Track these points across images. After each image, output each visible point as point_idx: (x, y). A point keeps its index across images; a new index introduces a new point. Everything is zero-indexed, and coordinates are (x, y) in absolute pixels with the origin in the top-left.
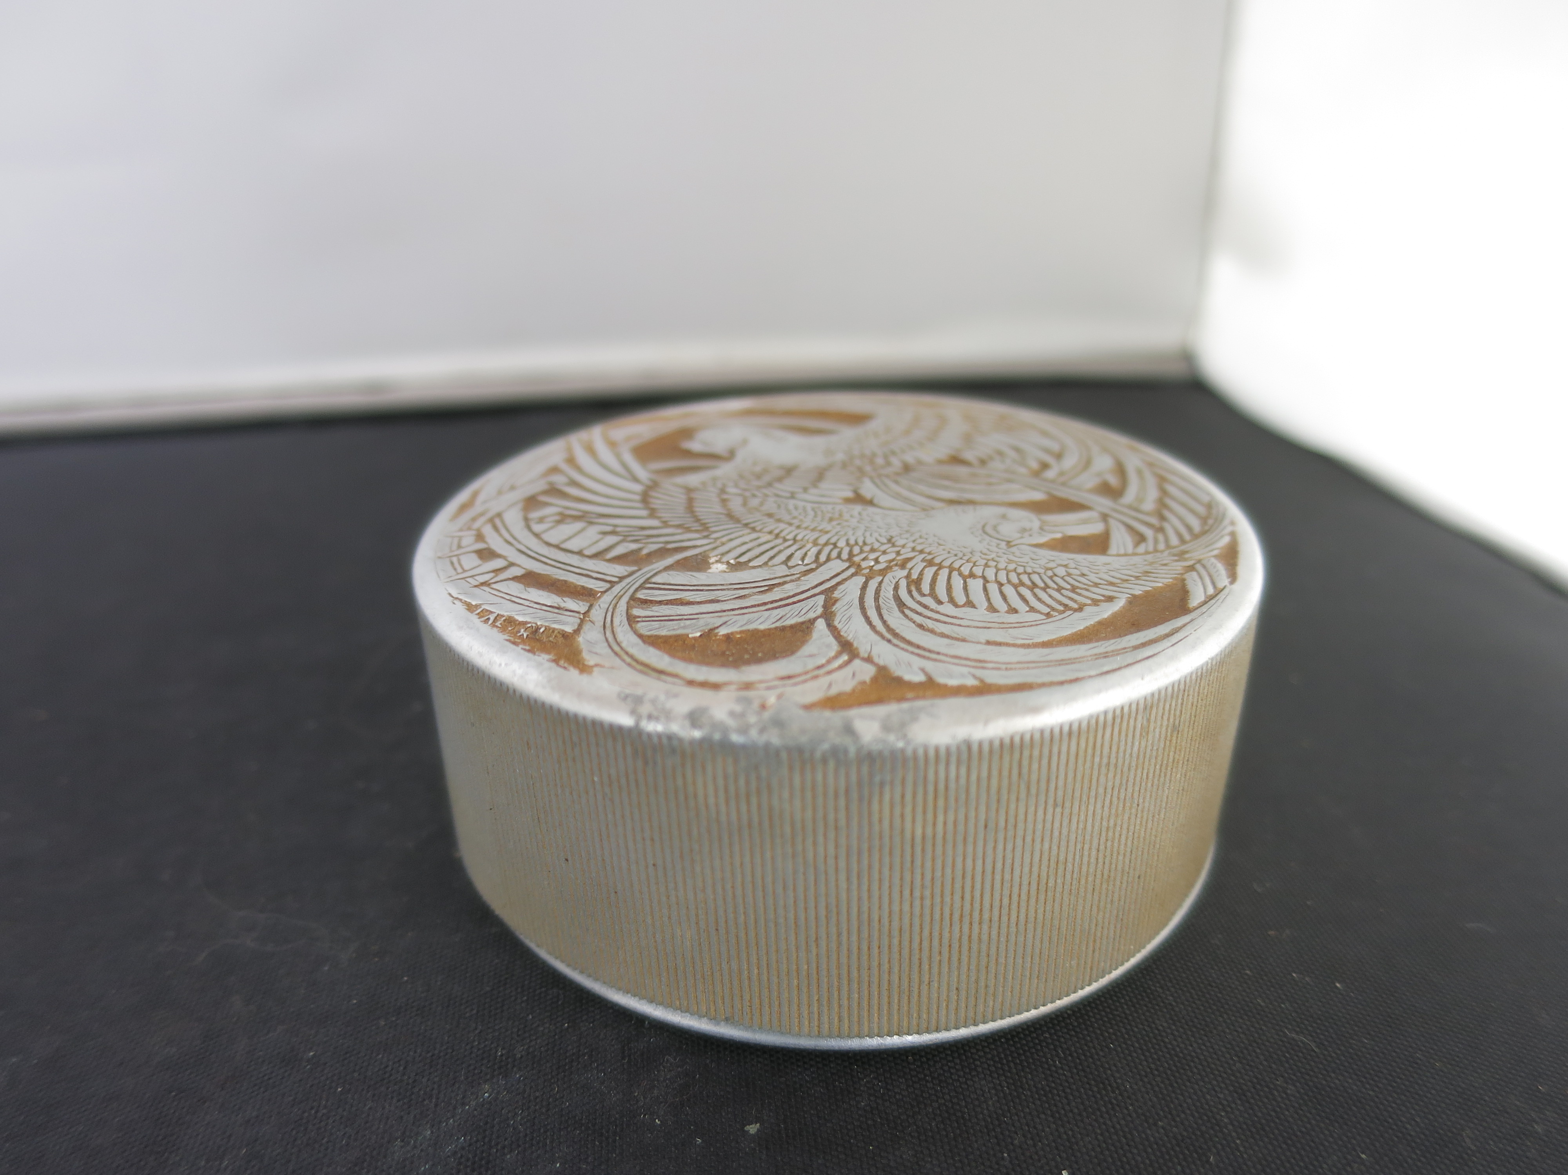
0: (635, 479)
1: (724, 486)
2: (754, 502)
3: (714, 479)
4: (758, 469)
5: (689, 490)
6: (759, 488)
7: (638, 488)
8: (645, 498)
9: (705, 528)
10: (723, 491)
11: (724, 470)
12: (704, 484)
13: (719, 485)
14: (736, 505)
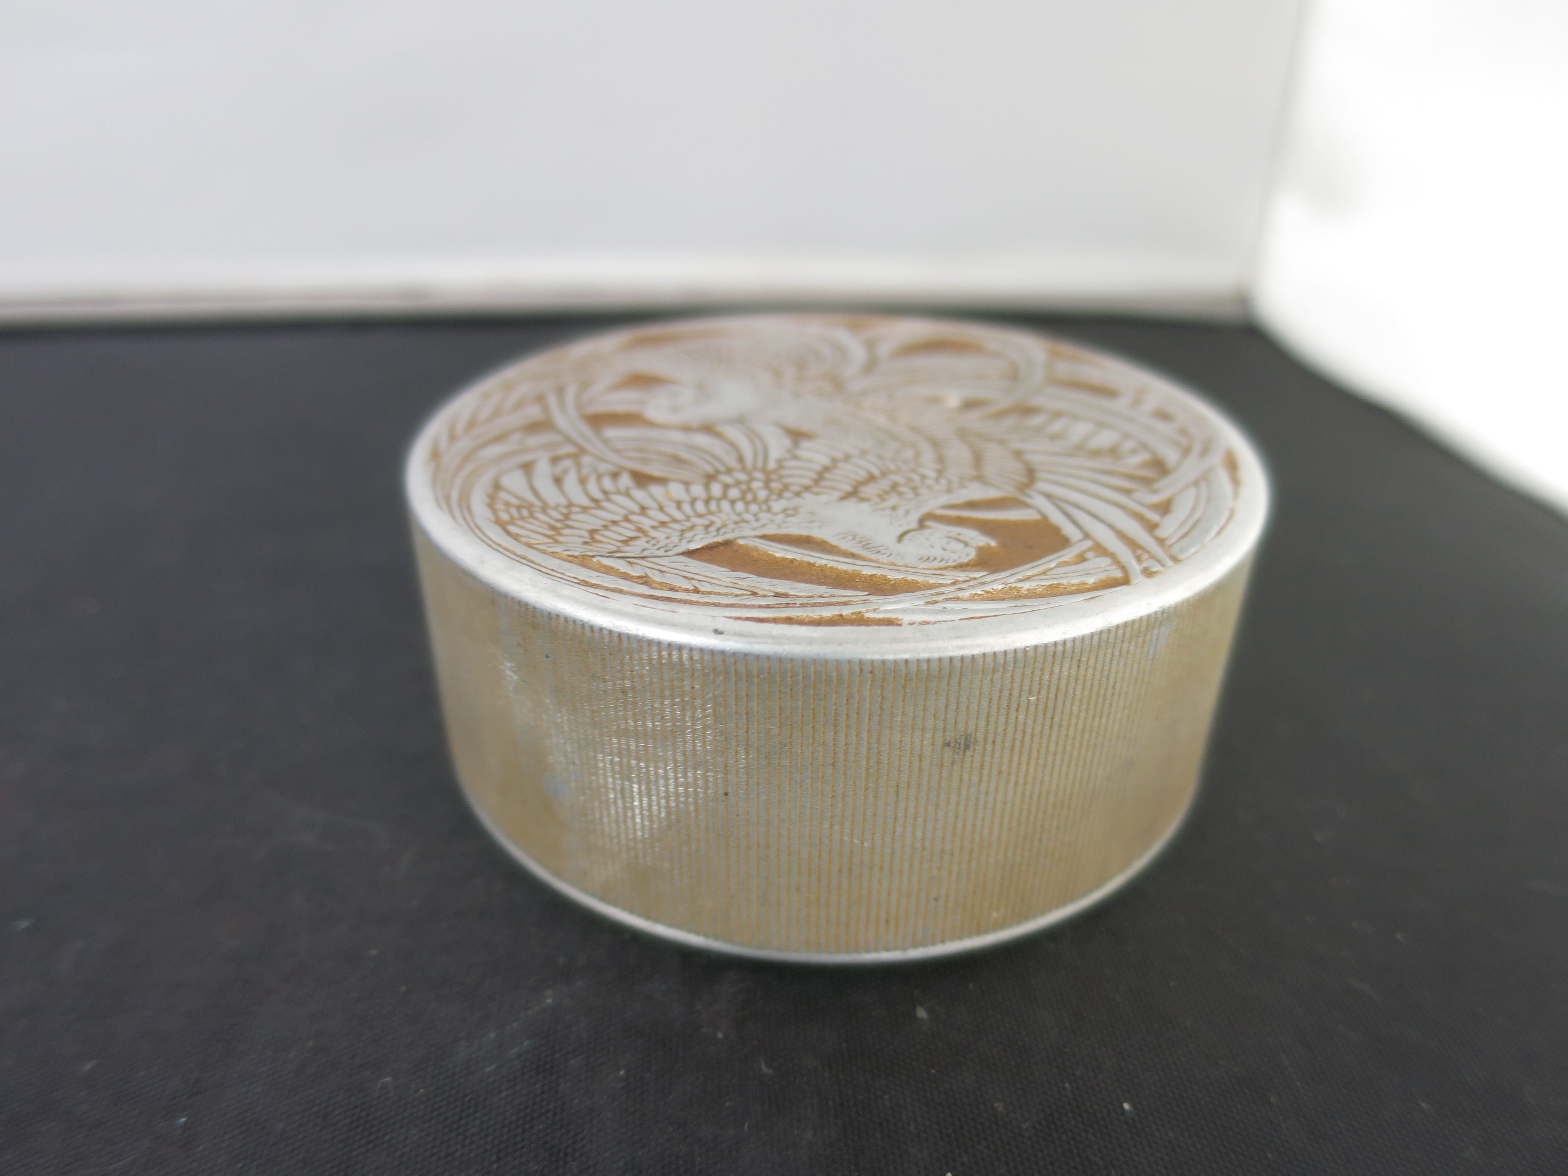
0: (1049, 497)
1: (937, 480)
2: (909, 454)
3: (949, 491)
4: (893, 500)
5: (980, 478)
6: (898, 471)
7: (1041, 486)
8: (1031, 474)
9: (963, 434)
10: (940, 473)
11: (934, 503)
12: (962, 486)
13: (943, 482)
14: (928, 456)
